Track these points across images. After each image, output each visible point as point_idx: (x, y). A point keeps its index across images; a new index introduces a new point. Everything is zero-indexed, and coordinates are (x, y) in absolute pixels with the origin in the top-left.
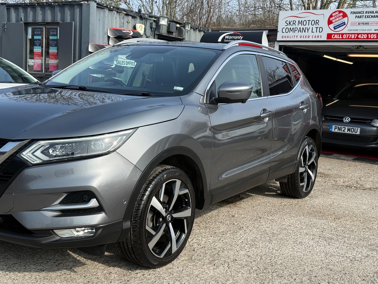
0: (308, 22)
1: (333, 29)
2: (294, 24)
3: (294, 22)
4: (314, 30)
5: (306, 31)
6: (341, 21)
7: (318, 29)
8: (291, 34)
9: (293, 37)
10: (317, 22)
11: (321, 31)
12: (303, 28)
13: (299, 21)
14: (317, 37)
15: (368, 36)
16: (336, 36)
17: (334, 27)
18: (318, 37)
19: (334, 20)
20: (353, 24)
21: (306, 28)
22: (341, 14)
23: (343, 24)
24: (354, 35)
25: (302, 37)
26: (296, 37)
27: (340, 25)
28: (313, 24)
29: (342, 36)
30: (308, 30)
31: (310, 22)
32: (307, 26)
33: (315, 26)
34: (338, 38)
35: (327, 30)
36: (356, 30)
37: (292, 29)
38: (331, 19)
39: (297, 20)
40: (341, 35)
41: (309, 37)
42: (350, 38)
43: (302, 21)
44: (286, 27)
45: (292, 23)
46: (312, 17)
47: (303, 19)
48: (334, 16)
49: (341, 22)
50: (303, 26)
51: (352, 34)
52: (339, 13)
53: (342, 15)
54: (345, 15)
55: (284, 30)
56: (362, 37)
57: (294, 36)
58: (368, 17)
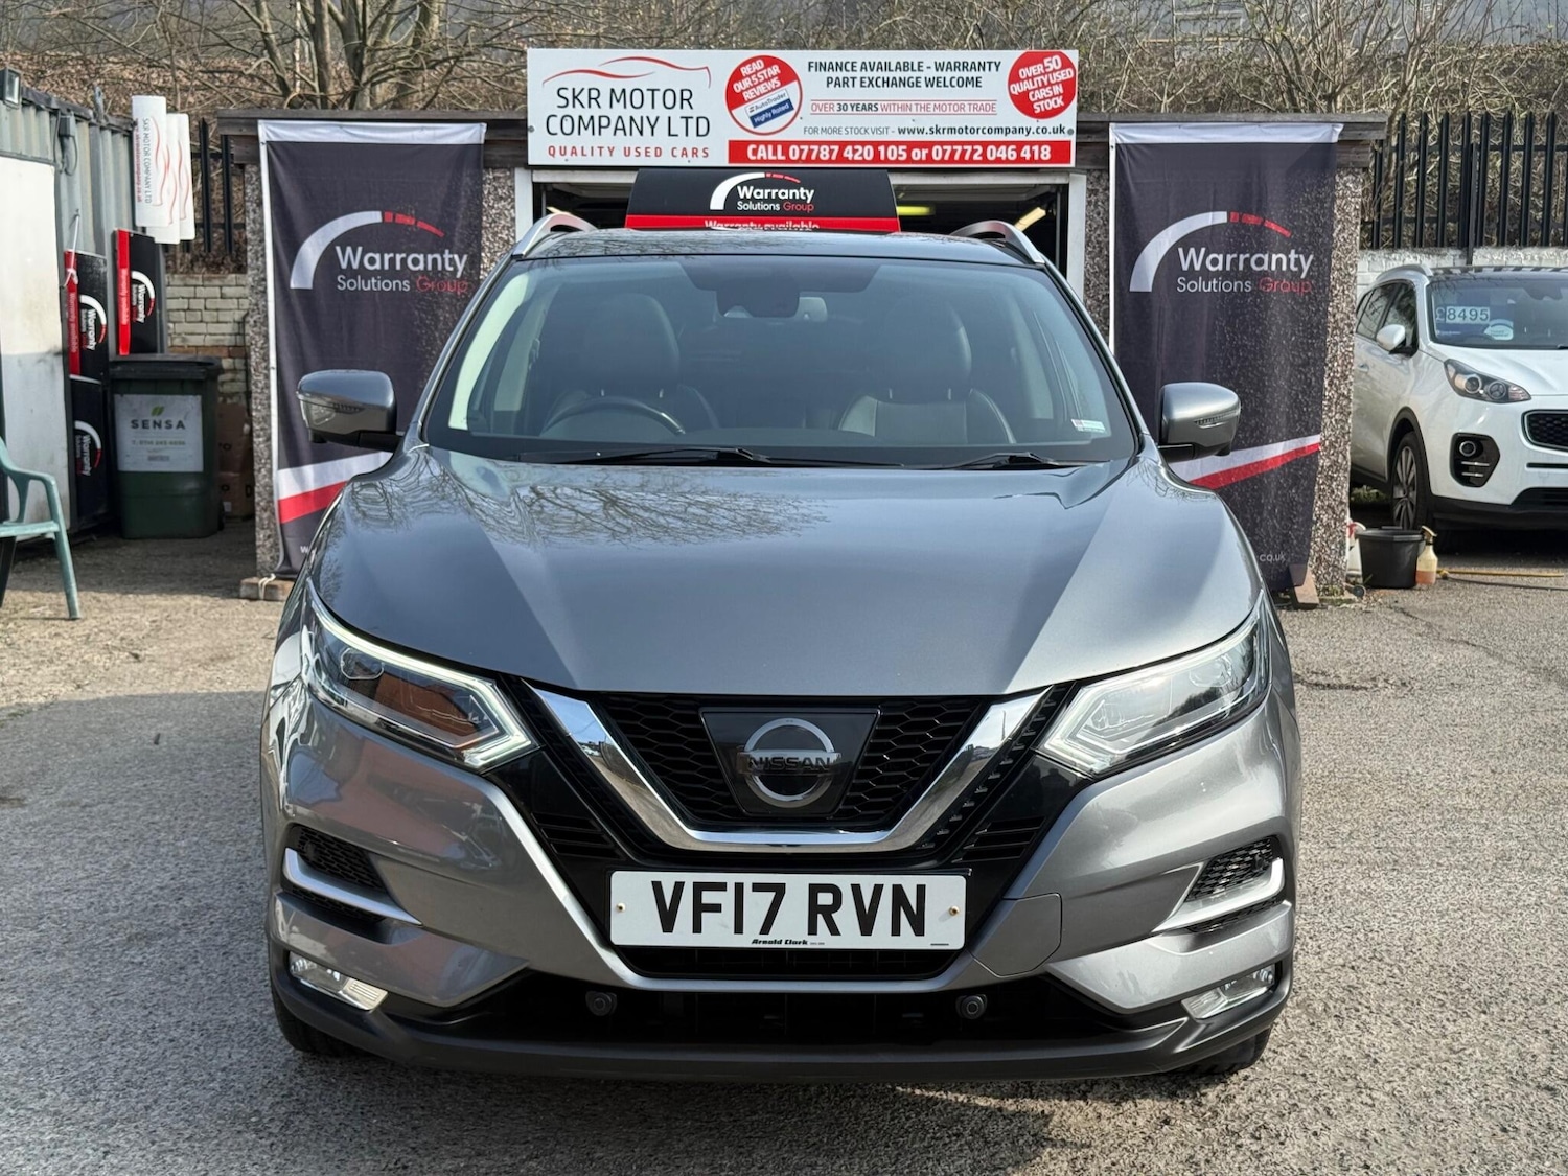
0: (648, 95)
1: (750, 126)
2: (593, 102)
3: (594, 94)
4: (678, 126)
5: (647, 128)
6: (775, 96)
7: (692, 123)
8: (586, 139)
9: (597, 151)
10: (686, 95)
11: (703, 130)
12: (632, 119)
13: (612, 90)
14: (690, 153)
15: (877, 153)
16: (762, 152)
17: (752, 118)
18: (695, 152)
19: (747, 89)
20: (821, 107)
21: (645, 120)
22: (775, 70)
23: (783, 108)
24: (826, 147)
25: (633, 153)
26: (606, 152)
27: (774, 111)
28: (669, 103)
29: (785, 152)
30: (653, 128)
31: (659, 95)
32: (647, 110)
33: (676, 113)
34: (771, 157)
35: (728, 128)
36: (837, 130)
37: (586, 120)
38: (738, 87)
39: (605, 85)
40: (779, 148)
41: (658, 152)
42: (814, 157)
43: (624, 91)
44: (561, 113)
45: (584, 98)
46: (663, 78)
47: (629, 85)
48: (749, 76)
49: (775, 99)
50: (630, 112)
51: (820, 143)
52: (766, 67)
53: (778, 75)
54: (787, 75)
55: (555, 125)
56: (857, 157)
57: (601, 148)
58: (871, 82)
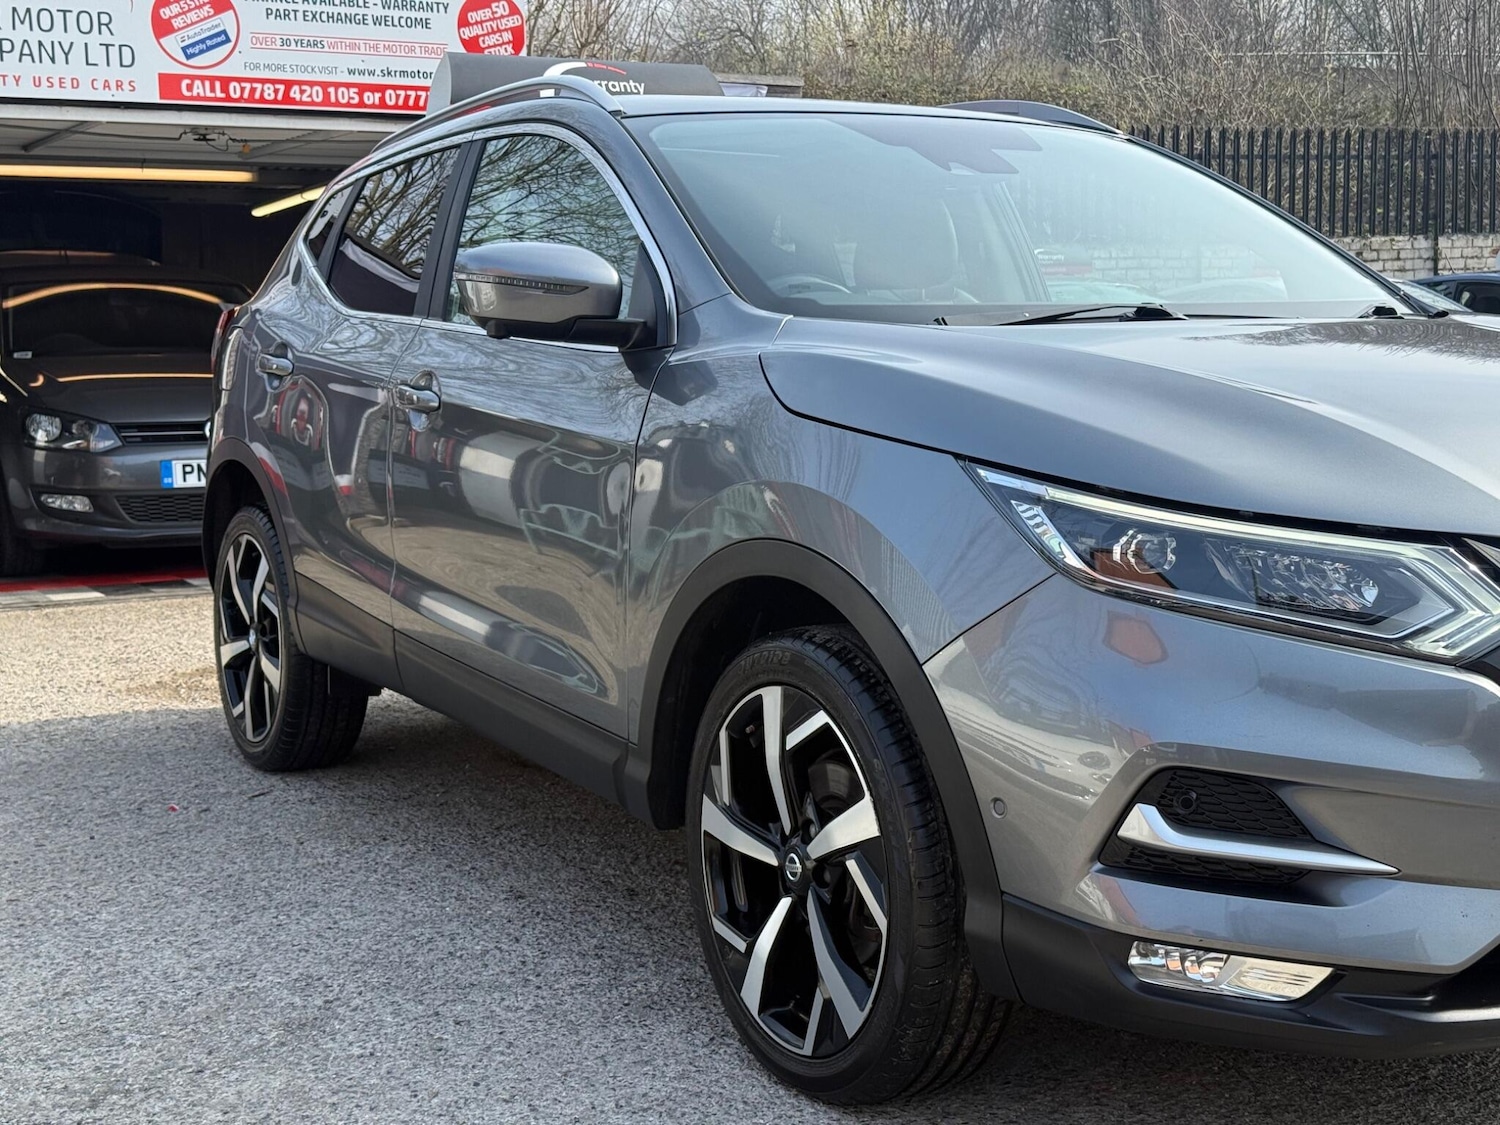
0: (58, 17)
1: (183, 59)
5: (59, 55)
6: (209, 25)
7: (114, 52)
10: (105, 19)
11: (127, 61)
12: (40, 44)
13: (14, 9)
14: (113, 85)
15: (327, 95)
16: (198, 88)
17: (184, 49)
18: (119, 85)
19: (176, 16)
20: (262, 41)
21: (57, 46)
23: (219, 39)
24: (271, 86)
25: (45, 83)
26: (10, 80)
27: (209, 43)
29: (225, 89)
30: (66, 55)
31: (71, 18)
33: (94, 39)
34: (209, 94)
35: (156, 58)
36: (281, 68)
38: (165, 12)
40: (218, 85)
41: (76, 84)
42: (257, 95)
43: (28, 10)
49: (209, 29)
50: (34, 37)
51: (263, 81)
56: (305, 98)
57: (4, 77)
58: (314, 16)
